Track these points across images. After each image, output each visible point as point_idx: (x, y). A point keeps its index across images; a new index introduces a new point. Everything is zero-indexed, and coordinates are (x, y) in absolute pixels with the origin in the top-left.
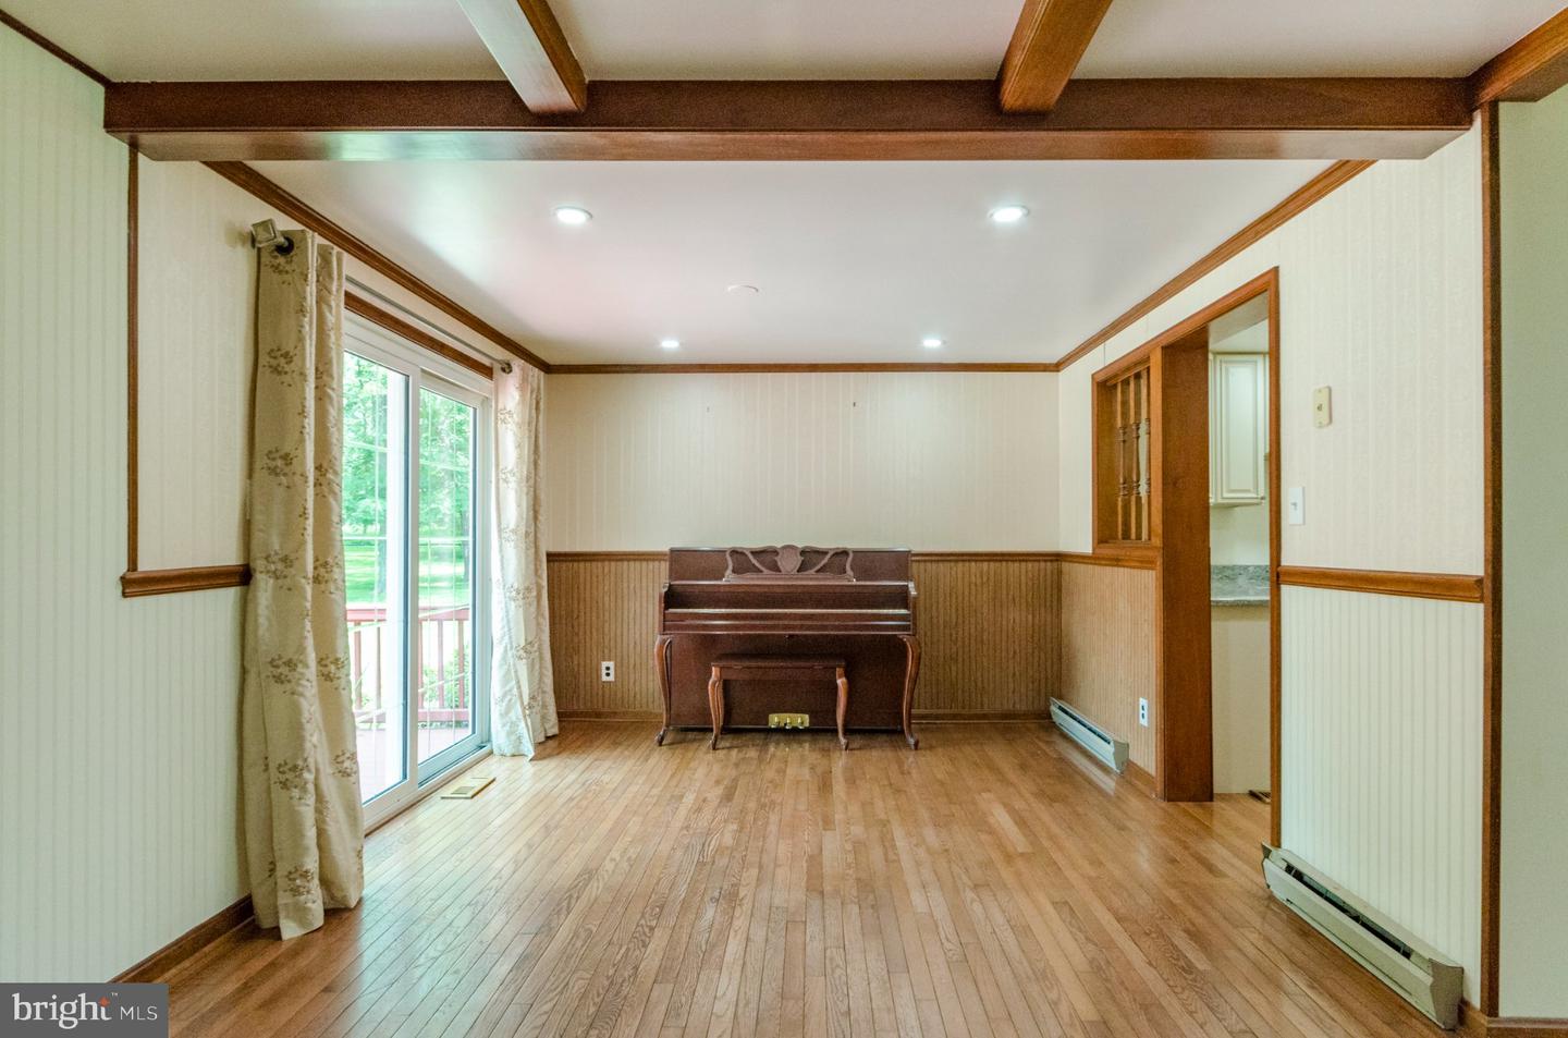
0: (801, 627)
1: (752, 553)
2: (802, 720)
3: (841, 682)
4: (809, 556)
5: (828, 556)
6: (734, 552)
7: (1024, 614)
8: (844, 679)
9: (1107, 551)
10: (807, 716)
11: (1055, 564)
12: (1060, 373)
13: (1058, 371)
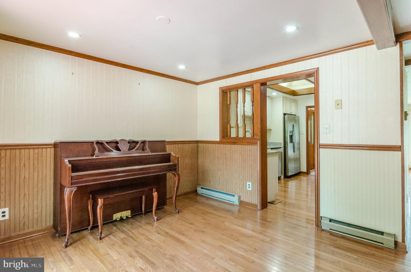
0: (139, 174)
1: (106, 143)
2: (127, 213)
3: (155, 194)
4: (133, 144)
5: (139, 144)
6: (98, 143)
7: (189, 161)
8: (156, 193)
9: (225, 140)
10: (130, 211)
11: (197, 144)
12: (198, 86)
13: (198, 85)
